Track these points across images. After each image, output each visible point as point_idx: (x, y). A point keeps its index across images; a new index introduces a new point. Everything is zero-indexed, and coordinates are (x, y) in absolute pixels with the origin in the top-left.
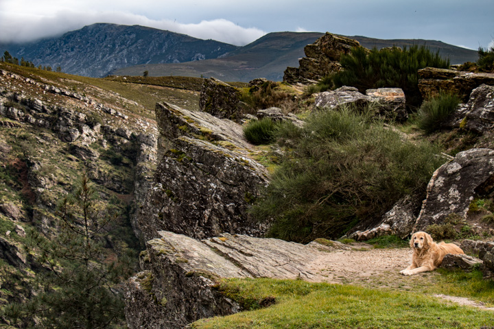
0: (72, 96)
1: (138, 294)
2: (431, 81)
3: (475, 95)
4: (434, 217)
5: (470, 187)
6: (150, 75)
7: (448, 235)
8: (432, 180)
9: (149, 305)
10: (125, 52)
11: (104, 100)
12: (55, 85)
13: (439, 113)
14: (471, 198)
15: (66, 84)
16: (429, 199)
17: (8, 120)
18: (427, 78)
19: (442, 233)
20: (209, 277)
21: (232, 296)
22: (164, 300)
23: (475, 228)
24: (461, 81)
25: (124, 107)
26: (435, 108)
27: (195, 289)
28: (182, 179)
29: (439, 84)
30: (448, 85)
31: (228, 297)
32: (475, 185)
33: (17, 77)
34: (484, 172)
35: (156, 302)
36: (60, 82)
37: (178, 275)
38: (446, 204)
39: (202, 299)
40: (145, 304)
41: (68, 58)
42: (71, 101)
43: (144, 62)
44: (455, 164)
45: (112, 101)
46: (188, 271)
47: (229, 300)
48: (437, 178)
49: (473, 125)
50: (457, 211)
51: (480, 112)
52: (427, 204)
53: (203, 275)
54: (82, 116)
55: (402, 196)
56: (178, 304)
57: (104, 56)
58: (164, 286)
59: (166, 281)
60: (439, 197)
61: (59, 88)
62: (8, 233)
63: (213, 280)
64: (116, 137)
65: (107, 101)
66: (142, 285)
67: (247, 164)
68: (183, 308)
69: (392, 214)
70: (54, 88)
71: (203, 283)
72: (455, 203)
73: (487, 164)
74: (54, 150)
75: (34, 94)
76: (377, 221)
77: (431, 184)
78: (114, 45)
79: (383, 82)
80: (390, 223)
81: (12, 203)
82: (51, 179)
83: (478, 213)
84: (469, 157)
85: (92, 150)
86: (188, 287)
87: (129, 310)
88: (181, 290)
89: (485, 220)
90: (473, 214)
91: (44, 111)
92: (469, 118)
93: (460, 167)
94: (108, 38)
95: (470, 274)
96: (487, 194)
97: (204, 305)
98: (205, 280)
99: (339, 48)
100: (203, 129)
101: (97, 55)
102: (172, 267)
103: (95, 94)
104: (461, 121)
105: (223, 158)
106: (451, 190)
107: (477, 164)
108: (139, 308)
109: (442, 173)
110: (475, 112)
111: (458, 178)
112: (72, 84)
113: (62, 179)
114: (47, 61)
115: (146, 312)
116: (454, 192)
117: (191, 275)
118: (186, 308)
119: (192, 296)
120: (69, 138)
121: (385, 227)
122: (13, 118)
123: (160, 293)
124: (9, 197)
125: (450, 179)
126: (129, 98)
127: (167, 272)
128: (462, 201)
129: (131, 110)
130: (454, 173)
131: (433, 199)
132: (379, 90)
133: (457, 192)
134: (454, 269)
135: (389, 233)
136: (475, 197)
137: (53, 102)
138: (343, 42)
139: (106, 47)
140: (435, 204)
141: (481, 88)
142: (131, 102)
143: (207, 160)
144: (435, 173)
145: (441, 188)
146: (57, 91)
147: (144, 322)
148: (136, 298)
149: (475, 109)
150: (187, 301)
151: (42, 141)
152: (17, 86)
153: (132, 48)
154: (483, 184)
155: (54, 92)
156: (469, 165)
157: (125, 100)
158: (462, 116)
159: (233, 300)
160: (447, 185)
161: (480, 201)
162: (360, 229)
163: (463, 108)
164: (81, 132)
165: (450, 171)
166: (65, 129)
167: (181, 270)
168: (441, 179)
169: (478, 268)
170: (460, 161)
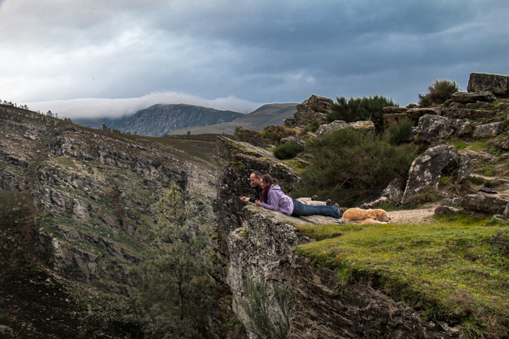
0: (144, 149)
1: (238, 242)
2: (391, 114)
3: (422, 120)
4: (416, 190)
5: (438, 169)
6: (191, 134)
7: (428, 199)
8: (412, 168)
9: (248, 247)
10: (175, 121)
11: (163, 151)
12: (134, 143)
13: (401, 133)
14: (439, 176)
15: (140, 142)
16: (410, 180)
17: (106, 166)
18: (389, 113)
19: (424, 198)
20: (292, 224)
21: (309, 235)
22: (259, 244)
23: (444, 195)
24: (411, 113)
25: (176, 154)
26: (398, 129)
27: (282, 233)
28: (241, 180)
29: (397, 116)
30: (402, 116)
31: (307, 236)
32: (441, 168)
33: (111, 139)
34: (446, 159)
35: (253, 245)
36: (136, 141)
37: (269, 225)
38: (423, 181)
39: (288, 238)
40: (245, 247)
41: (140, 126)
42: (143, 152)
43: (187, 126)
44: (426, 156)
45: (168, 151)
46: (276, 222)
47: (307, 238)
48: (415, 166)
49: (424, 138)
50: (431, 185)
51: (428, 130)
52: (410, 182)
53: (288, 223)
54: (150, 161)
55: (393, 179)
56: (270, 244)
57: (161, 124)
58: (257, 234)
59: (259, 231)
60: (418, 177)
61: (135, 144)
62: (109, 235)
63: (294, 226)
64: (172, 173)
65: (166, 151)
66: (240, 236)
67: (284, 168)
68: (274, 246)
69: (388, 190)
70: (132, 145)
71: (288, 228)
72: (429, 181)
73: (448, 154)
74: (135, 183)
75: (121, 149)
76: (378, 196)
77: (411, 169)
78: (168, 117)
79: (359, 118)
80: (387, 196)
81: (110, 217)
82: (133, 201)
83: (445, 185)
84: (435, 151)
85: (157, 182)
86: (277, 232)
87: (232, 252)
88: (271, 235)
89: (450, 189)
90: (442, 186)
91: (127, 159)
92: (420, 134)
93: (430, 158)
94: (164, 113)
95: (455, 217)
96: (449, 173)
97: (289, 243)
98: (289, 226)
99: (321, 104)
100: (248, 151)
101: (158, 124)
102: (264, 220)
103: (158, 147)
104: (415, 137)
105: (268, 165)
106: (425, 173)
107: (441, 155)
108: (240, 250)
109: (418, 162)
110: (424, 130)
111: (430, 165)
112: (144, 142)
113: (140, 201)
114: (128, 129)
115: (245, 252)
116: (427, 174)
117: (278, 224)
118: (276, 246)
119: (280, 238)
120: (142, 175)
121: (384, 198)
122: (108, 164)
123: (254, 239)
124: (108, 213)
125: (424, 166)
126: (179, 149)
127: (261, 224)
128: (433, 178)
129: (180, 156)
130: (426, 162)
131: (413, 179)
132: (358, 122)
133: (429, 173)
134: (444, 215)
135: (387, 202)
136: (441, 175)
137: (132, 153)
138: (323, 100)
139: (163, 118)
140: (415, 182)
141: (425, 116)
142: (180, 151)
143: (257, 167)
144: (413, 163)
145: (418, 172)
146: (135, 146)
147: (244, 259)
148: (237, 244)
149: (424, 128)
150: (277, 241)
151: (126, 178)
152: (110, 144)
153: (179, 118)
154: (446, 167)
155: (133, 147)
156: (436, 156)
157: (177, 150)
158: (415, 133)
159: (310, 237)
160: (422, 170)
161: (445, 178)
162: (367, 202)
163: (415, 129)
164: (150, 171)
165: (423, 161)
166: (140, 169)
167: (271, 222)
168: (418, 166)
169: (460, 213)
170: (429, 154)
